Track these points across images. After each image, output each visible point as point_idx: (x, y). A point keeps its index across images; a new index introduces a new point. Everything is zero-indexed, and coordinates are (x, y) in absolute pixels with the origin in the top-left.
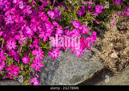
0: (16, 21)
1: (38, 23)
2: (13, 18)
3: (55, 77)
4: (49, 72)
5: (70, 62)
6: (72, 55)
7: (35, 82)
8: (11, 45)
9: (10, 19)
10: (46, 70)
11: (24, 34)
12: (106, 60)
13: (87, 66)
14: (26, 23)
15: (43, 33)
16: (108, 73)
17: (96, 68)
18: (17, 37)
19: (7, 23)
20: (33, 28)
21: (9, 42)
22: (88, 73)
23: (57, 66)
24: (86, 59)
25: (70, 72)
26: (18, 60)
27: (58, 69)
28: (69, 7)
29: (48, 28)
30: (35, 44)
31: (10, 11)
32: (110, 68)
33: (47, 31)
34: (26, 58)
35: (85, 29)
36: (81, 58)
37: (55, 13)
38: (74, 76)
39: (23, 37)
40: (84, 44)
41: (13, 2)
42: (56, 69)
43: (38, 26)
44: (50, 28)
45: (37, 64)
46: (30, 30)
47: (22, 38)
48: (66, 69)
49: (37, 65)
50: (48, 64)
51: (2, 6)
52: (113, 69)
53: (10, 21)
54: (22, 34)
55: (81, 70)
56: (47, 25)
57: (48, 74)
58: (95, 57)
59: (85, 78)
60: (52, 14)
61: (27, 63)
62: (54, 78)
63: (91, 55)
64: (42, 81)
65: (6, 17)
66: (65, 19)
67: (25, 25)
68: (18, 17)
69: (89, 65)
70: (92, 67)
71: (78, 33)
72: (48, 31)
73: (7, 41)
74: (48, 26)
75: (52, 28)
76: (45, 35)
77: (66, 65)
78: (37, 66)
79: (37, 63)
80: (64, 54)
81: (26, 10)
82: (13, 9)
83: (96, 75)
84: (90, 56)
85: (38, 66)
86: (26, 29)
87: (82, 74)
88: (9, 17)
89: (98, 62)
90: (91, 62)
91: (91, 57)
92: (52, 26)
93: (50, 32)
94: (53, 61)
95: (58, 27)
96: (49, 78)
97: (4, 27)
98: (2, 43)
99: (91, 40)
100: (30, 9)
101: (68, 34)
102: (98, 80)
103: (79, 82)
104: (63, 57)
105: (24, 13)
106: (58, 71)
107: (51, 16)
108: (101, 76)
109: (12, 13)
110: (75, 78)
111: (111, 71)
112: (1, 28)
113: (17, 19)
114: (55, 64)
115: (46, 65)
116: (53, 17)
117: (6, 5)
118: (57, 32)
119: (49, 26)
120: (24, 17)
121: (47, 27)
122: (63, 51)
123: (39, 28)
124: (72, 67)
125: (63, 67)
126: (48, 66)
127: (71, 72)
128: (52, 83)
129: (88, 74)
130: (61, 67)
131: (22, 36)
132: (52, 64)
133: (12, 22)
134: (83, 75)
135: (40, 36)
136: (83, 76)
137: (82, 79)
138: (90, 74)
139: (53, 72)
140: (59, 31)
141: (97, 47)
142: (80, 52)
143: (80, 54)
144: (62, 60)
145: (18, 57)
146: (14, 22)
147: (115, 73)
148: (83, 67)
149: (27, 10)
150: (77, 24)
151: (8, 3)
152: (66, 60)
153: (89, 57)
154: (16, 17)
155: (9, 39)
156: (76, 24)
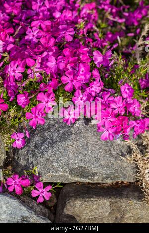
0: (43, 41)
1: (71, 60)
2: (40, 34)
3: (52, 151)
4: (48, 140)
5: (87, 144)
6: (96, 134)
7: (19, 140)
8: (15, 71)
9: (35, 34)
10: (46, 134)
11: (41, 64)
12: (142, 172)
13: (110, 164)
14: (54, 50)
15: (71, 77)
16: (135, 192)
17: (121, 175)
18: (29, 61)
19: (26, 37)
20: (61, 62)
21: (14, 65)
22: (106, 174)
23: (64, 138)
24: (114, 153)
25: (78, 157)
26: (12, 96)
27: (63, 142)
28: (131, 65)
29: (82, 75)
30: (50, 86)
31: (41, 22)
32: (143, 187)
33: (77, 77)
34: (24, 98)
35: (136, 108)
36: (106, 147)
37: (103, 59)
38: (82, 167)
39: (39, 69)
40: (122, 125)
41: (54, 14)
42: (61, 141)
43: (68, 64)
44: (85, 75)
45: (35, 115)
46: (54, 63)
47: (36, 68)
48: (75, 150)
49: (36, 117)
50: (53, 128)
51: (35, 12)
52: (146, 190)
53: (33, 36)
54: (39, 63)
55: (97, 164)
56: (83, 69)
57: (44, 142)
58: (129, 158)
59: (96, 179)
60: (100, 59)
61: (23, 106)
62: (50, 151)
63: (125, 153)
64: (30, 147)
65: (31, 28)
66: (115, 77)
67: (50, 53)
68: (47, 37)
69: (113, 164)
70: (116, 170)
71: (121, 105)
72: (79, 78)
73: (13, 62)
74: (83, 71)
75: (88, 76)
76: (72, 81)
77: (79, 143)
78: (34, 119)
79: (37, 115)
80: (85, 127)
81: (64, 33)
82: (48, 23)
83: (116, 187)
84: (122, 152)
85: (37, 119)
86: (50, 59)
87: (95, 170)
88: (35, 30)
89: (129, 169)
90: (119, 162)
91: (123, 155)
92: (89, 74)
93: (82, 82)
94: (63, 128)
95: (98, 81)
96: (43, 147)
97: (19, 41)
98: (4, 61)
99: (137, 127)
100: (71, 34)
101: (106, 99)
102: (114, 193)
103: (84, 180)
104: (81, 130)
105: (60, 36)
106: (61, 145)
107: (96, 60)
108: (121, 192)
109: (43, 26)
110: (81, 170)
111: (142, 193)
112: (15, 41)
113: (44, 39)
114: (64, 134)
115: (49, 128)
116: (98, 63)
117: (41, 14)
118: (92, 87)
119: (85, 71)
120: (57, 41)
121: (81, 73)
122: (85, 122)
123: (69, 67)
124: (86, 152)
125: (73, 144)
126: (52, 130)
127: (80, 157)
128: (43, 157)
129: (104, 176)
130: (70, 143)
131: (38, 66)
132: (58, 131)
133: (35, 40)
134: (96, 173)
135: (64, 78)
136: (94, 174)
137: (90, 177)
138: (108, 178)
139: (53, 143)
140: (94, 87)
141: (140, 147)
142: (109, 134)
143: (107, 137)
144: (76, 134)
145: (15, 93)
146: (39, 41)
147: (145, 198)
148: (102, 162)
149: (67, 33)
150: (128, 91)
151: (45, 13)
152: (84, 137)
153: (120, 154)
154: (46, 36)
155: (17, 61)
156: (126, 90)
